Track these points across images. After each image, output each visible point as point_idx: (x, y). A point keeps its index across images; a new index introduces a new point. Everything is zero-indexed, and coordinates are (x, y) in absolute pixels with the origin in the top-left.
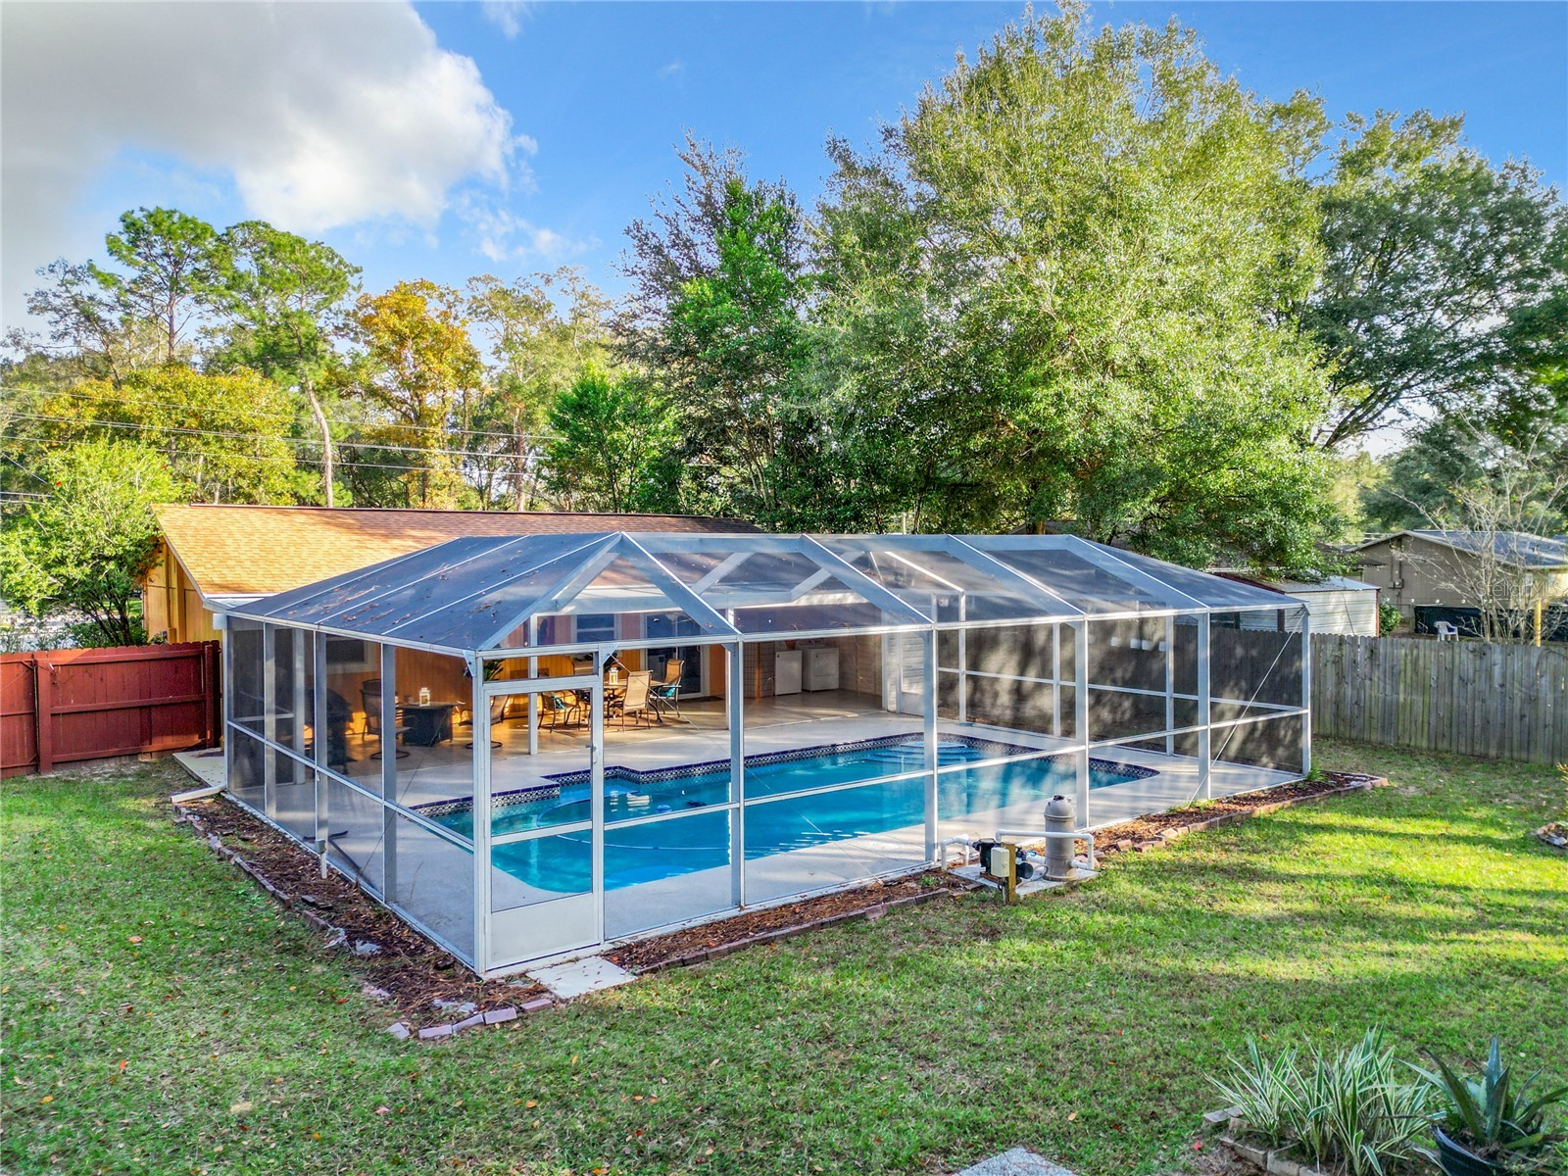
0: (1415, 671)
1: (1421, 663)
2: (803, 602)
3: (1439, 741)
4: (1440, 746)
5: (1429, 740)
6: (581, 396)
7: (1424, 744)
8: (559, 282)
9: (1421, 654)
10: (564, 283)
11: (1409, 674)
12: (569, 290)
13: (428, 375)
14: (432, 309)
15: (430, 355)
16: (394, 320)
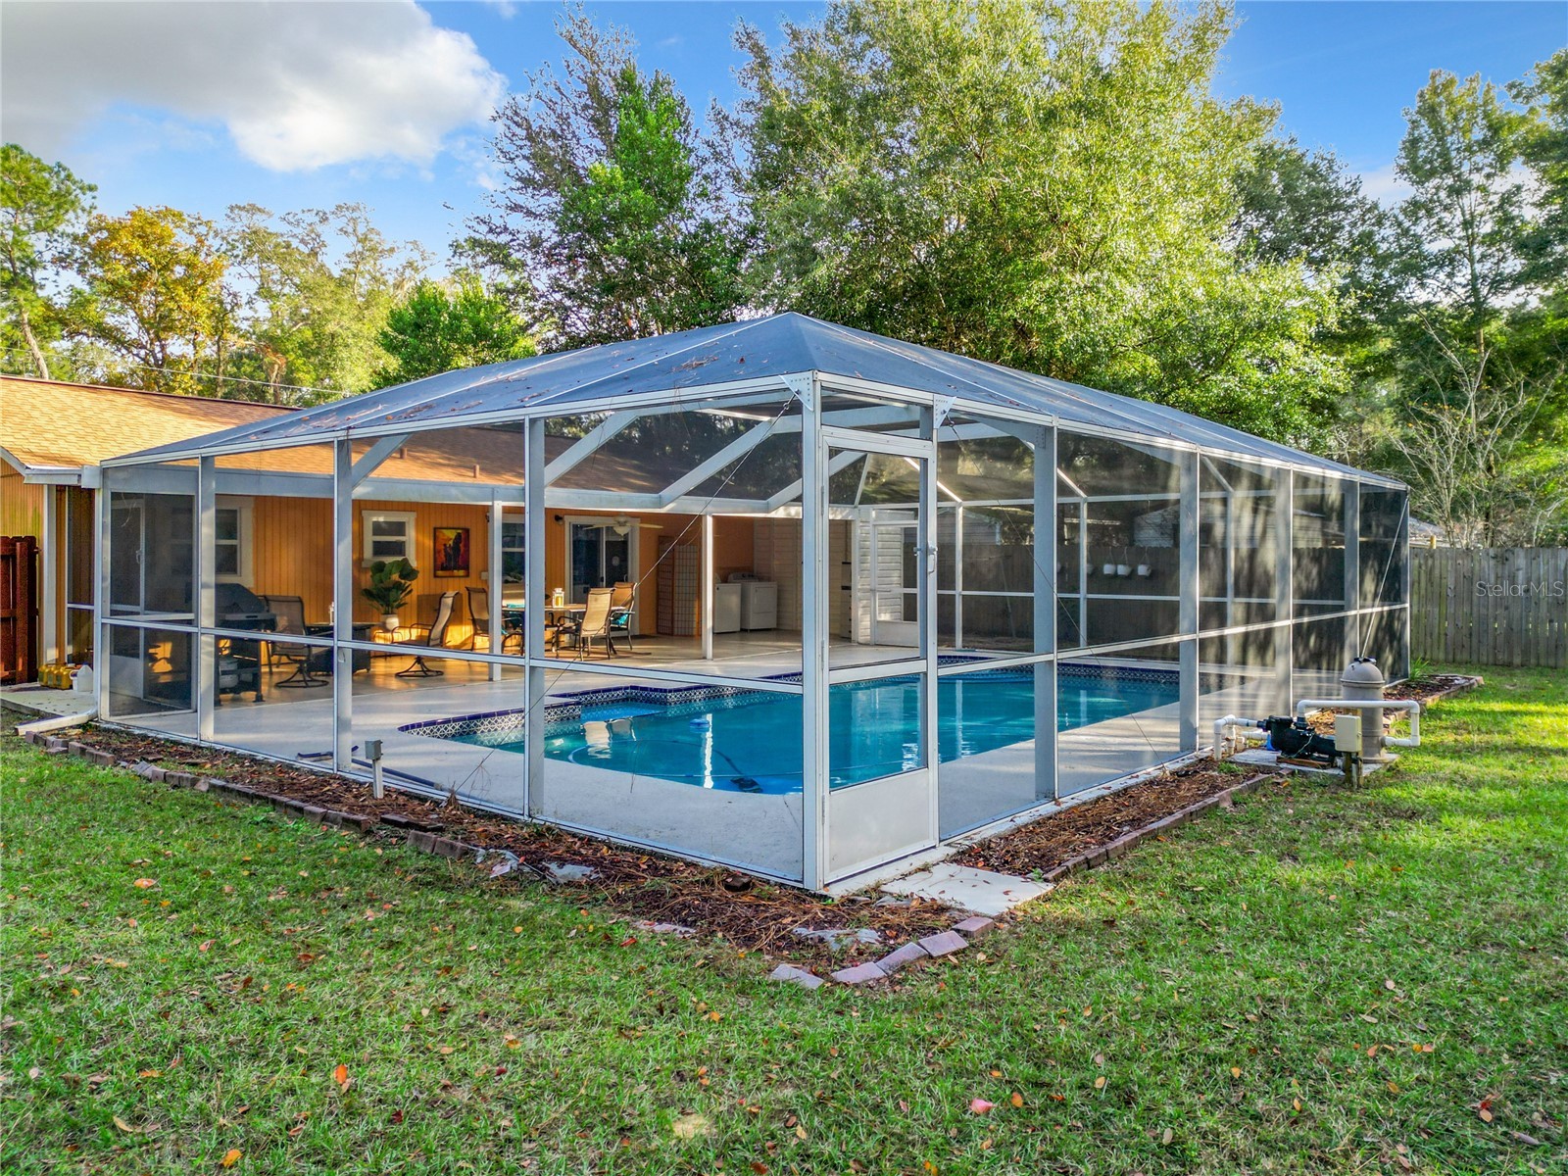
0: (1430, 581)
1: (1437, 572)
2: (780, 513)
3: (1458, 652)
4: (1458, 658)
5: (1446, 653)
6: (419, 314)
7: (1442, 656)
8: (336, 223)
9: (1437, 563)
10: (342, 222)
11: (1423, 584)
12: (350, 230)
13: (176, 315)
14: (183, 240)
15: (180, 290)
16: (137, 246)
